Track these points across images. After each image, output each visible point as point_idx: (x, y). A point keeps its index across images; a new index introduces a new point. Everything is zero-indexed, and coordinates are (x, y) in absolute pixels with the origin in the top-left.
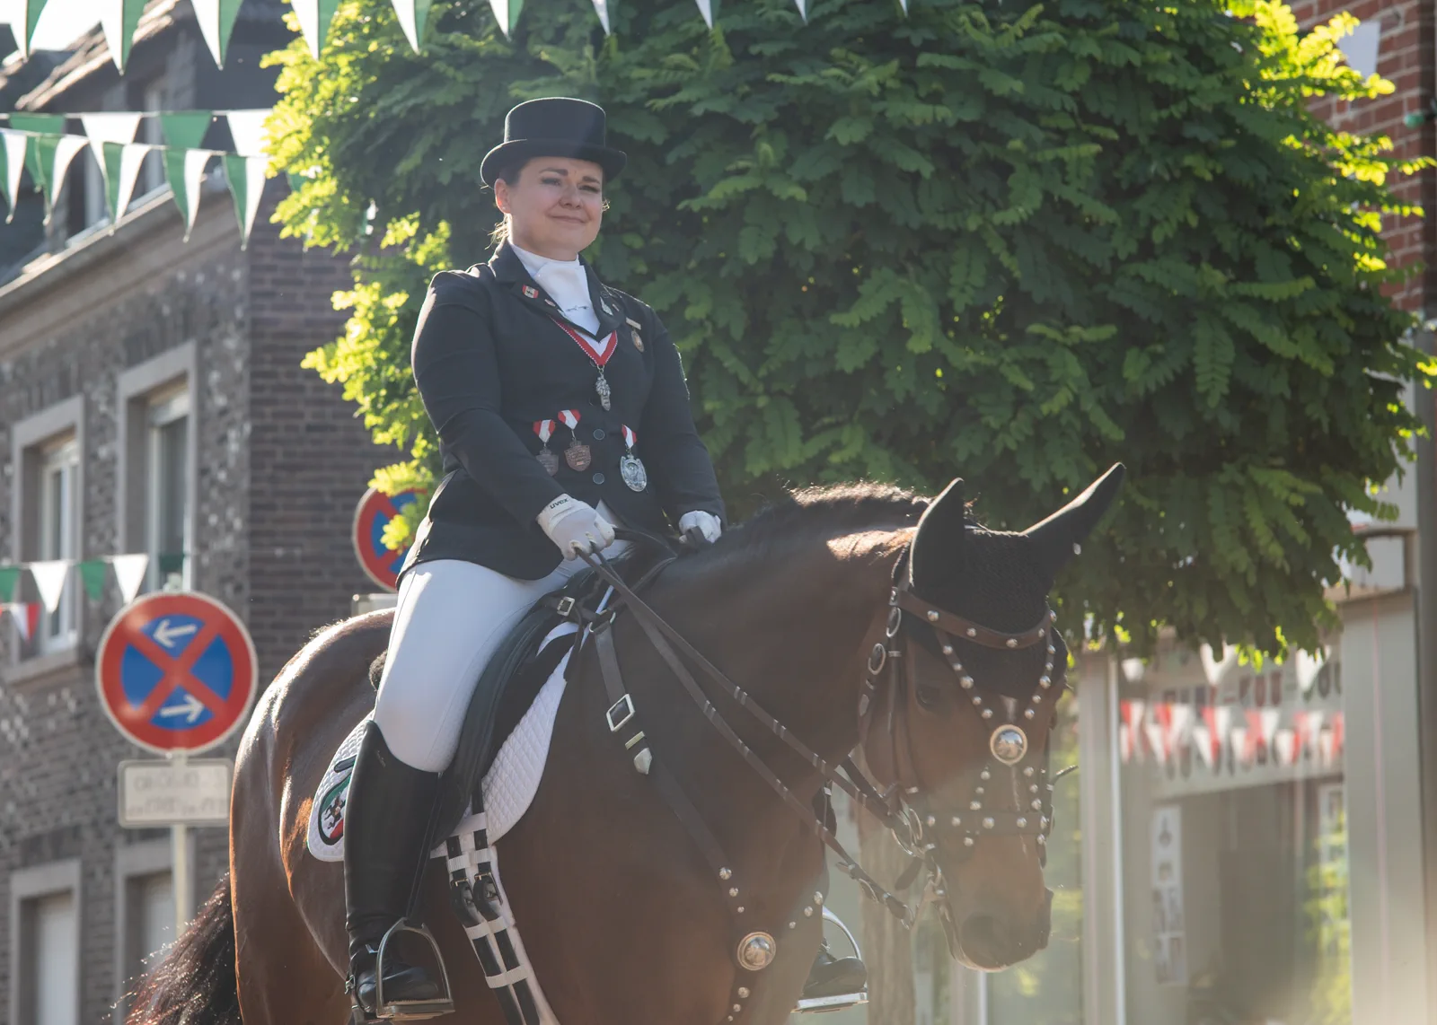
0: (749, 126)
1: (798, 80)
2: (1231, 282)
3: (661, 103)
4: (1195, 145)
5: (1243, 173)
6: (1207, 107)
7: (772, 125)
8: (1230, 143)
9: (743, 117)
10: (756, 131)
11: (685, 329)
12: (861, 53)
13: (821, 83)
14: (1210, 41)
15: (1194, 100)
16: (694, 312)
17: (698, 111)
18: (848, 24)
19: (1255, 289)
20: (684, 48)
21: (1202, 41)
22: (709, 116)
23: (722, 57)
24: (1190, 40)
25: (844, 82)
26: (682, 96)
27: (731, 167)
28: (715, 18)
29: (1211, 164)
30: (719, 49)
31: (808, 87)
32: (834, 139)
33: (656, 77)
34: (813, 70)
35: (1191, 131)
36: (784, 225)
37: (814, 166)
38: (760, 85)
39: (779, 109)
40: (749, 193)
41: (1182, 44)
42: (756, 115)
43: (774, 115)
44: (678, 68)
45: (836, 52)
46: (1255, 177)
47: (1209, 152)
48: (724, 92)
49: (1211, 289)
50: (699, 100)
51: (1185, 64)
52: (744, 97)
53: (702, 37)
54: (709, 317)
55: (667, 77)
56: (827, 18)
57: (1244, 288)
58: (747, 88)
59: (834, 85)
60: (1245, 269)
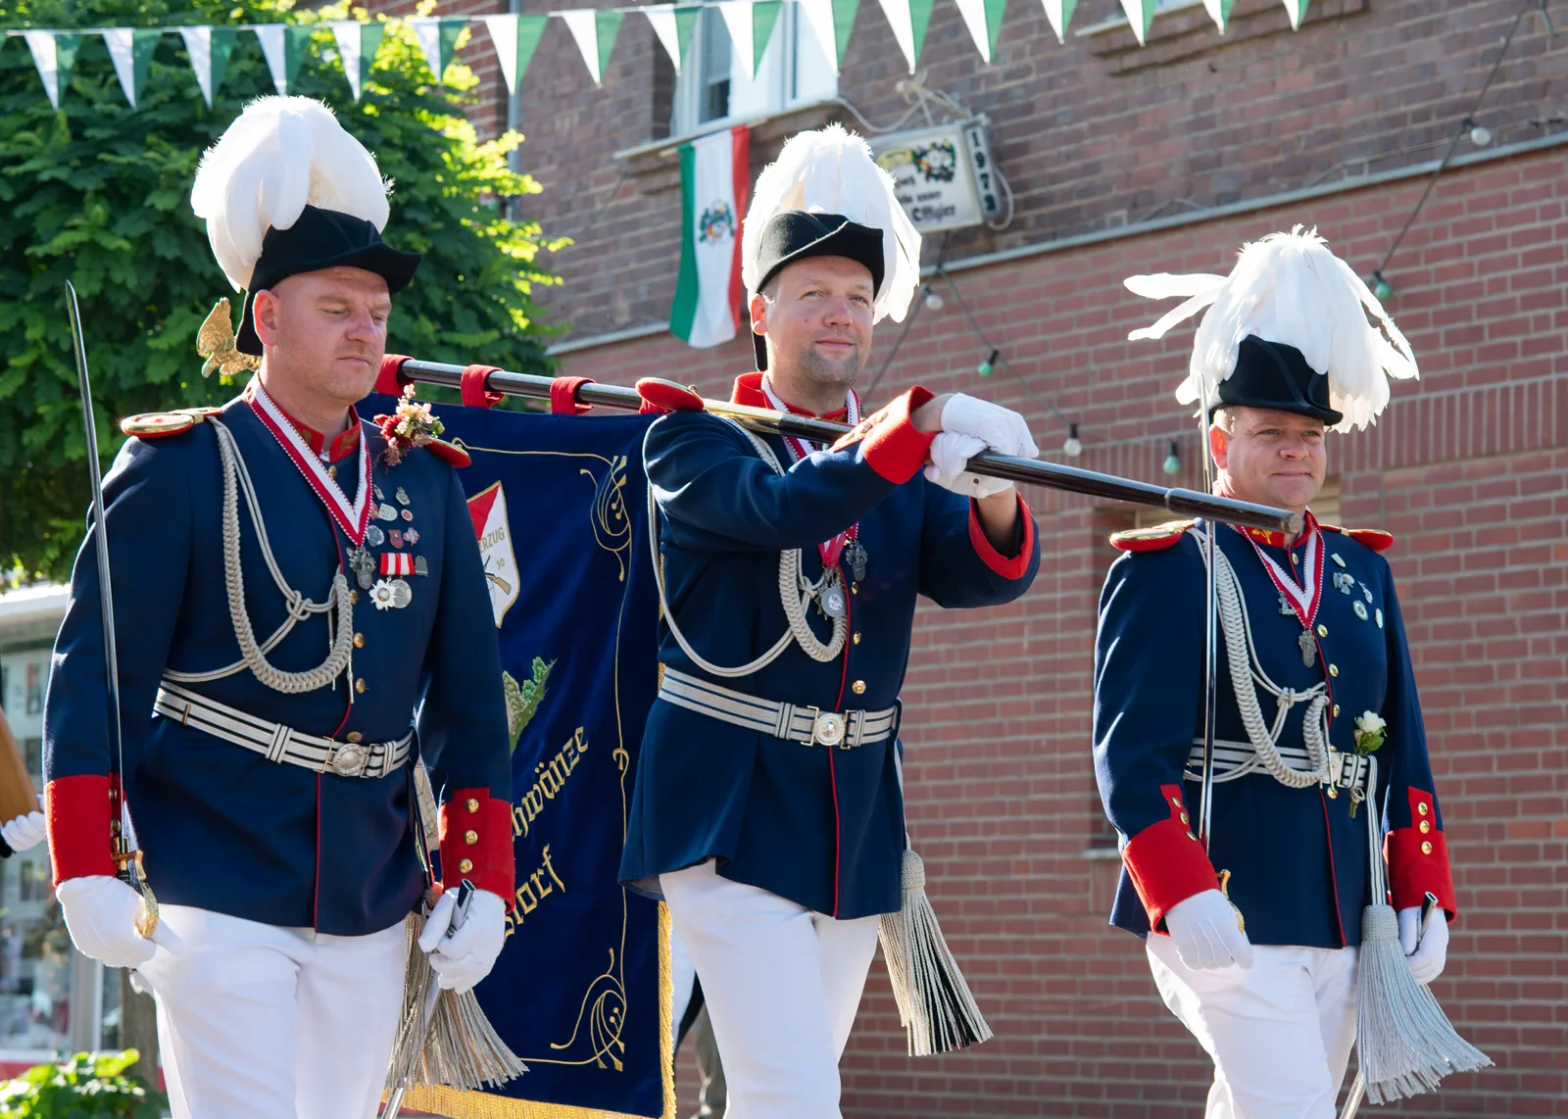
0: (83, 193)
1: (122, 160)
2: (438, 332)
3: (13, 171)
4: (415, 225)
5: (449, 248)
6: (423, 198)
7: (98, 193)
8: (439, 225)
9: (78, 184)
10: (88, 196)
11: (23, 347)
12: (168, 141)
13: (141, 163)
14: (424, 147)
15: (414, 192)
16: (32, 334)
17: (45, 176)
18: (162, 118)
19: (455, 338)
20: (31, 126)
21: (418, 146)
22: (54, 182)
23: (63, 136)
24: (410, 144)
25: (161, 164)
26: (29, 166)
27: (69, 223)
28: (62, 104)
29: (424, 240)
30: (62, 133)
31: (130, 165)
32: (152, 206)
33: (8, 149)
34: (132, 152)
35: (410, 214)
36: (107, 270)
37: (133, 225)
38: (89, 161)
39: (106, 180)
40: (81, 244)
41: (403, 148)
42: (89, 183)
43: (102, 185)
44: (28, 143)
45: (151, 139)
46: (458, 252)
47: (425, 232)
48: (62, 164)
49: (425, 336)
50: (45, 168)
51: (407, 164)
52: (76, 169)
53: (49, 121)
54: (45, 339)
55: (15, 150)
56: (147, 111)
57: (447, 336)
58: (76, 163)
59: (152, 165)
60: (446, 321)
